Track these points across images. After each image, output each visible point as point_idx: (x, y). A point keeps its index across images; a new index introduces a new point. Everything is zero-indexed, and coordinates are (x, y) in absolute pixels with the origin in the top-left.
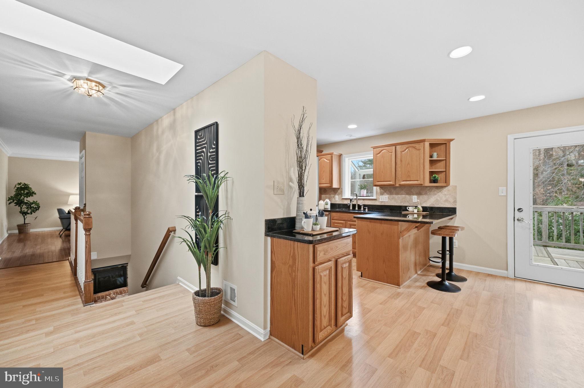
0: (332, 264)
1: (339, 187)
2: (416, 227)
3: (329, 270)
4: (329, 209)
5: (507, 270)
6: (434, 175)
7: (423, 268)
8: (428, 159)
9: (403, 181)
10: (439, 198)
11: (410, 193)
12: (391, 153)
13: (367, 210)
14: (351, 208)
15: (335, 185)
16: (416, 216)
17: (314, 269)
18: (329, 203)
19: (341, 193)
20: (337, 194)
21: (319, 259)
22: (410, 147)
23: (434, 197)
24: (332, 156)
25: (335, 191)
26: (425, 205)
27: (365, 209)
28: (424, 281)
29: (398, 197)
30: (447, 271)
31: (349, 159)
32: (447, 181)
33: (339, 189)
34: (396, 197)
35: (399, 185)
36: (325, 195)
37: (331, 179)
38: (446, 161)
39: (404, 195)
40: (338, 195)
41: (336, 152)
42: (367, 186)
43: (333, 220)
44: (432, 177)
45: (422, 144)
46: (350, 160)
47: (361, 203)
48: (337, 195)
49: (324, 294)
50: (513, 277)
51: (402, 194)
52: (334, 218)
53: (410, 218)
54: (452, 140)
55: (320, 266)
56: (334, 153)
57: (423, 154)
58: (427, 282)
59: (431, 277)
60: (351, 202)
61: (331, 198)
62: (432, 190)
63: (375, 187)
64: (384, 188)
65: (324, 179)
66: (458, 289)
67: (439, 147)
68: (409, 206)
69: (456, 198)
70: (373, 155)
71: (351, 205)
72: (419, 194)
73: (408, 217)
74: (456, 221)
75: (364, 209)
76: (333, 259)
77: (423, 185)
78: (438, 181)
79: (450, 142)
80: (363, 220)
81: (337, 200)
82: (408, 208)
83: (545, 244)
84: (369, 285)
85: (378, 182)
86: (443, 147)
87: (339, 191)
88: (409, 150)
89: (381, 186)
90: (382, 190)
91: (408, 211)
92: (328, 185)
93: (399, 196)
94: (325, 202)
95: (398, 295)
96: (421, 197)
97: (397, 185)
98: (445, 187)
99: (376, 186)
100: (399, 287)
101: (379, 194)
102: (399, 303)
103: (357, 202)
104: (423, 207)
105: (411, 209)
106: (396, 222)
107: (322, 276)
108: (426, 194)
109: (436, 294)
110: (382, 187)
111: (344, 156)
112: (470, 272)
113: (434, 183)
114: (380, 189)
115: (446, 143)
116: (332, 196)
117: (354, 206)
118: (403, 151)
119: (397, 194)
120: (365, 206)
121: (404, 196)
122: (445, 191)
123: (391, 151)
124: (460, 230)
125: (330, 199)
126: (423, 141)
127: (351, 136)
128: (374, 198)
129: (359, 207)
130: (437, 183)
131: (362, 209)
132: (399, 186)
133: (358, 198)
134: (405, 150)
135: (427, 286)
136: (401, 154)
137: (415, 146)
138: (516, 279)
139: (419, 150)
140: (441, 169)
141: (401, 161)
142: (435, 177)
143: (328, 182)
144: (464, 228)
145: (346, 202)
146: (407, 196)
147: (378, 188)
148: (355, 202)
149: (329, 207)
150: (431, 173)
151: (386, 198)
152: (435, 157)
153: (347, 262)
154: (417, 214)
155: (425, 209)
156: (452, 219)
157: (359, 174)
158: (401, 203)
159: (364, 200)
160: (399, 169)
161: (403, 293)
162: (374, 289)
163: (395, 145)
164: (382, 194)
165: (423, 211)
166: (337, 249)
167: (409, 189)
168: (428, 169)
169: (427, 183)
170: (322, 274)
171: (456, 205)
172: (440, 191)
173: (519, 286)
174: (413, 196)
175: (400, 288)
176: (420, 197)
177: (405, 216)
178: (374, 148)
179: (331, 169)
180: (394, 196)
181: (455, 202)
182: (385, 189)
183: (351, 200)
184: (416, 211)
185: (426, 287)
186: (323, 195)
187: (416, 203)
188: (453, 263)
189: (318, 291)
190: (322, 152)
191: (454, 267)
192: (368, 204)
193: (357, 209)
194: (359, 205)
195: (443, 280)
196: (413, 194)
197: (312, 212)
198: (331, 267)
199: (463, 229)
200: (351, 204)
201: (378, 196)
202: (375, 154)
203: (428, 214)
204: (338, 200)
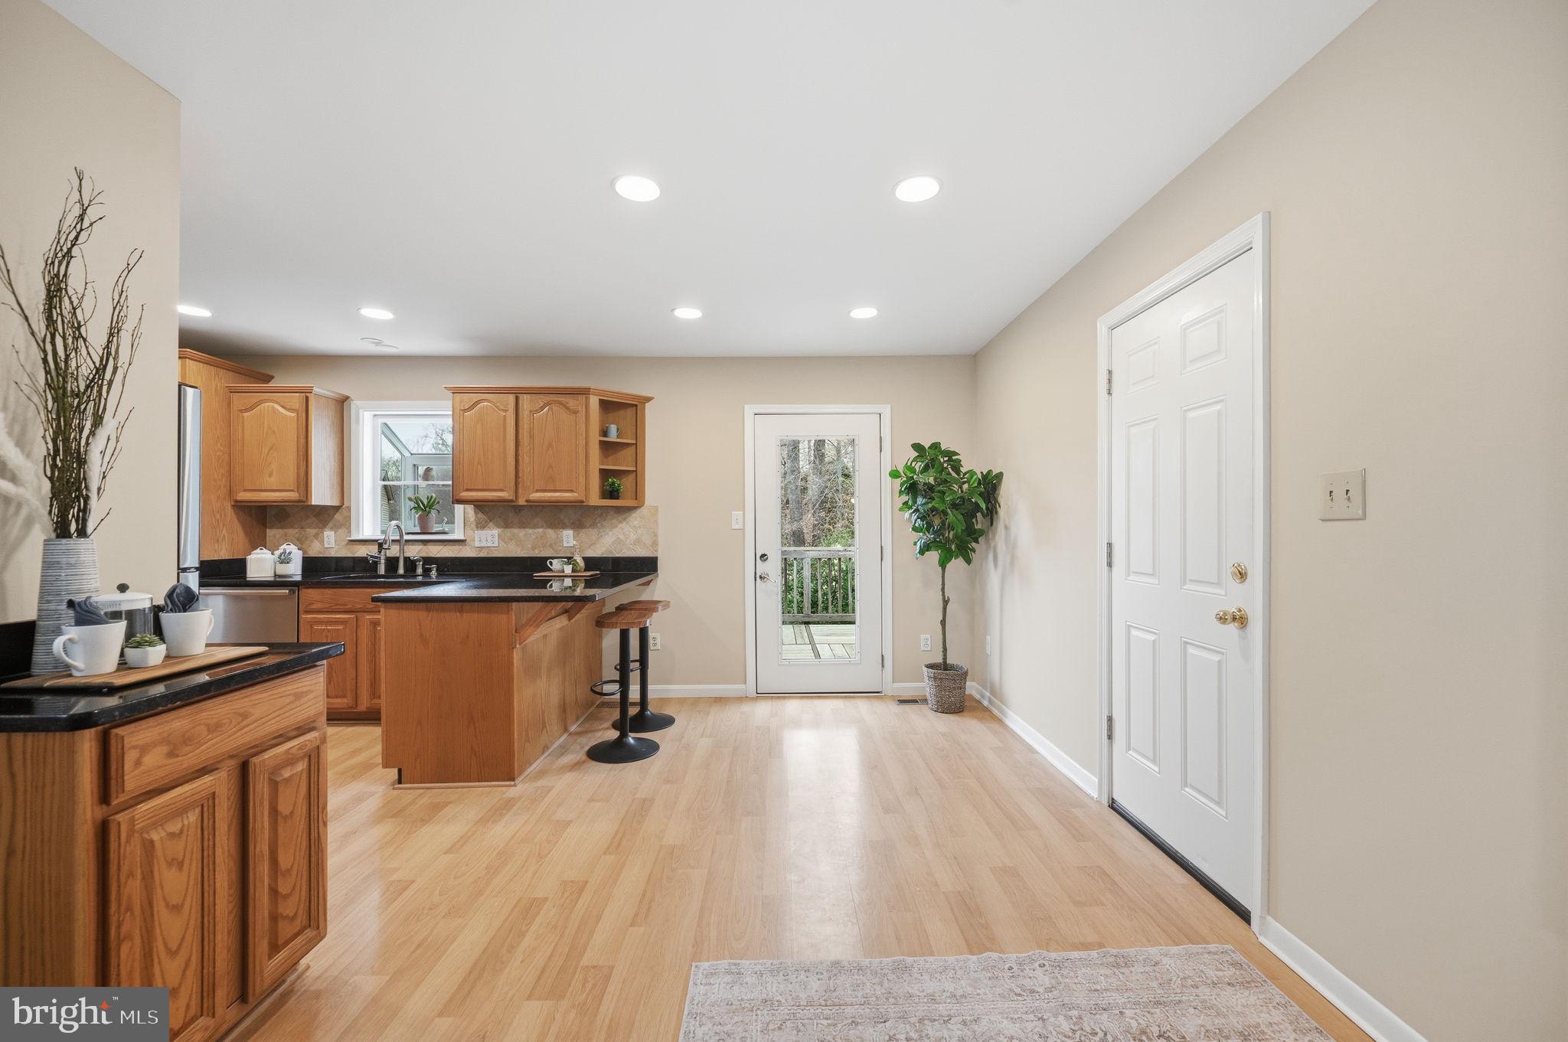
0: (220, 783)
1: (335, 503)
2: (566, 611)
3: (198, 811)
4: (299, 578)
5: (745, 682)
6: (610, 480)
7: (584, 714)
8: (595, 438)
9: (537, 491)
10: (621, 537)
11: (557, 524)
12: (506, 411)
13: (434, 573)
14: (382, 570)
15: (322, 494)
16: (568, 582)
17: (103, 831)
18: (297, 556)
19: (346, 524)
20: (330, 525)
21: (133, 780)
22: (556, 402)
23: (610, 534)
24: (307, 398)
25: (324, 516)
26: (591, 553)
27: (430, 570)
28: (582, 747)
29: (525, 535)
30: (633, 711)
31: (375, 415)
32: (638, 494)
33: (337, 509)
34: (521, 533)
35: (527, 501)
36: (281, 528)
37: (302, 474)
38: (636, 446)
39: (542, 527)
40: (335, 528)
41: (324, 386)
42: (438, 502)
43: (307, 612)
44: (606, 483)
45: (582, 398)
46: (381, 420)
47: (414, 552)
48: (331, 529)
49: (167, 905)
50: (755, 695)
51: (535, 527)
52: (314, 606)
53: (555, 588)
54: (649, 399)
55: (143, 807)
56: (314, 389)
57: (584, 425)
58: (587, 748)
59: (599, 734)
60: (380, 552)
61: (306, 539)
62: (607, 516)
63: (462, 506)
64: (487, 510)
65: (275, 473)
66: (652, 748)
67: (622, 412)
68: (553, 558)
69: (656, 535)
70: (451, 413)
71: (383, 561)
72: (578, 526)
73: (551, 586)
74: (658, 589)
75: (426, 572)
76: (233, 763)
77: (584, 504)
78: (620, 494)
79: (645, 403)
80: (405, 605)
81: (330, 544)
82: (551, 563)
83: (807, 620)
84: (424, 800)
85: (467, 490)
86: (630, 412)
87: (338, 516)
88: (552, 410)
89: (477, 503)
90: (481, 515)
91: (550, 570)
92: (293, 496)
93: (530, 531)
94: (277, 553)
95: (508, 804)
96: (583, 533)
97: (521, 502)
98: (634, 508)
99: (459, 502)
100: (512, 783)
101: (473, 526)
102: (502, 831)
103: (402, 550)
104: (585, 559)
105: (556, 565)
106: (504, 605)
107: (158, 845)
108: (593, 525)
109: (604, 776)
110: (480, 505)
111: (355, 404)
112: (682, 701)
113: (611, 498)
114: (475, 512)
115: (636, 406)
116: (312, 531)
117: (392, 563)
118: (537, 411)
119: (523, 525)
120: (428, 561)
121: (540, 530)
122: (635, 518)
123: (505, 407)
124: (660, 608)
125: (300, 543)
126: (585, 392)
127: (379, 343)
128: (458, 535)
129: (410, 564)
130: (617, 498)
131: (420, 571)
132: (526, 504)
133: (406, 537)
134: (542, 408)
135: (588, 759)
136: (532, 418)
137: (567, 403)
138: (761, 695)
139: (575, 412)
140: (627, 466)
141: (531, 437)
142: (613, 483)
143: (291, 482)
144: (669, 602)
145: (362, 552)
146: (550, 531)
147: (470, 509)
148: (394, 551)
149: (294, 570)
150: (605, 474)
151: (493, 536)
152: (613, 436)
153: (302, 758)
154: (570, 576)
155: (591, 563)
156: (648, 583)
157: (412, 466)
158: (534, 548)
159: (425, 545)
160: (525, 460)
161: (520, 797)
162: (435, 809)
163: (517, 393)
164: (481, 526)
165: (586, 570)
166: (245, 723)
167: (555, 514)
168: (596, 463)
169: (595, 499)
170: (155, 836)
171: (656, 551)
172: (625, 519)
173: (762, 710)
174: (564, 532)
175: (515, 785)
176: (580, 535)
177: (543, 583)
178: (456, 391)
179: (302, 441)
180: (515, 531)
181: (655, 543)
182: (490, 511)
183: (380, 545)
184: (568, 570)
185: (584, 762)
186: (271, 528)
187: (573, 550)
188: (649, 686)
189: (129, 909)
190: (268, 382)
191: (650, 695)
192: (438, 555)
193: (401, 571)
194: (407, 559)
195: (623, 735)
196: (564, 527)
197: (127, 595)
198: (214, 793)
199: (667, 605)
200: (383, 557)
201: (469, 532)
202: (458, 411)
203: (598, 574)
204: (333, 545)
